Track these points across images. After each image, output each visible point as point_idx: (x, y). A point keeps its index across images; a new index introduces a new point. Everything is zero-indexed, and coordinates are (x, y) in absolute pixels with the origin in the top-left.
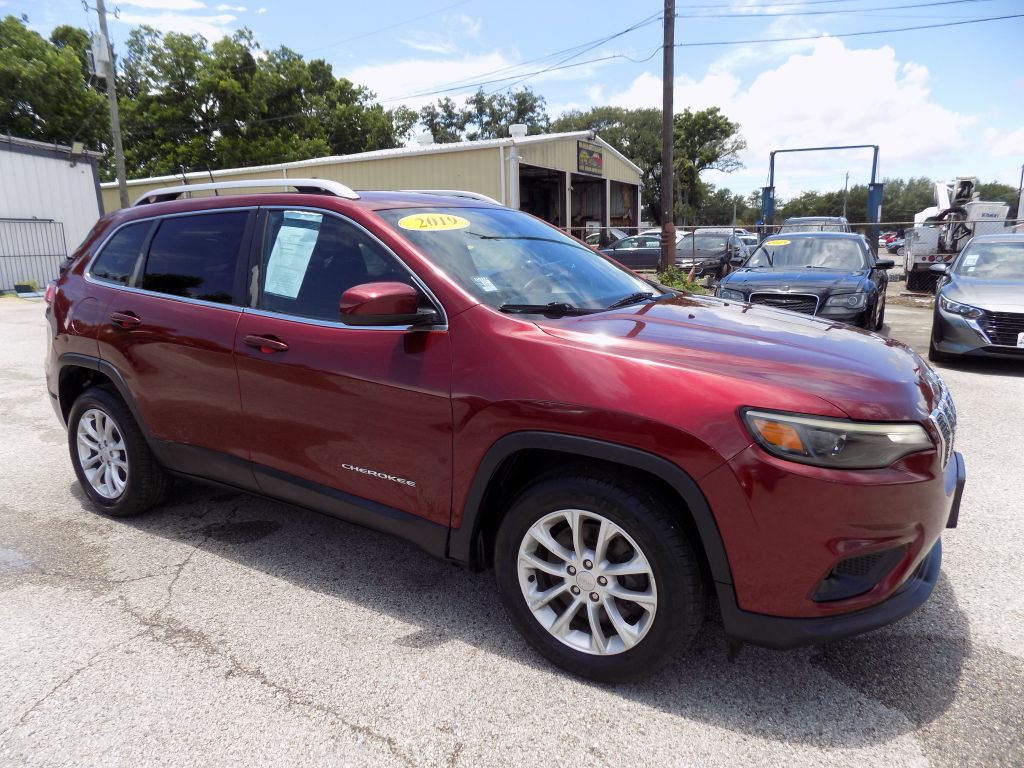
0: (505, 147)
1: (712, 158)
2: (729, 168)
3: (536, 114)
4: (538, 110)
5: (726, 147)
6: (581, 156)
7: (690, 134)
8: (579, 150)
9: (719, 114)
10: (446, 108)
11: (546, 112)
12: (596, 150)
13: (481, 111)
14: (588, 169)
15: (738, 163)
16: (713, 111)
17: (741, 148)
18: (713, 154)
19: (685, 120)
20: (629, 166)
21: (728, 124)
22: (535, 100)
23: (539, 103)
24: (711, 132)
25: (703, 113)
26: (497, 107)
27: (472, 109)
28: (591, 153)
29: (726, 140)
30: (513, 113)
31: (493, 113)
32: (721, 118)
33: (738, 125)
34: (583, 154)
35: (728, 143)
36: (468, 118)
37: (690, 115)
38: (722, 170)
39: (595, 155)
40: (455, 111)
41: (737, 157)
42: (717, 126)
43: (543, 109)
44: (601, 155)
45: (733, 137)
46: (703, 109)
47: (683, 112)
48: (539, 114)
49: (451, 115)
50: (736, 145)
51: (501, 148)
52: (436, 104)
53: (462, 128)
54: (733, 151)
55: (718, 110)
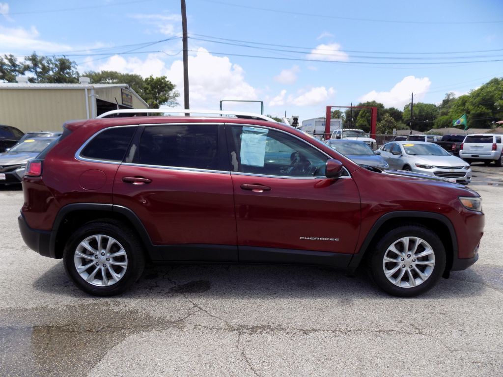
0: (88, 90)
1: (165, 100)
2: (173, 105)
3: (71, 71)
4: (72, 68)
5: (170, 95)
6: (123, 97)
7: (153, 88)
8: (122, 93)
9: (167, 80)
10: (11, 60)
11: (78, 70)
12: (130, 94)
13: (36, 65)
14: (126, 103)
15: (176, 103)
16: (164, 78)
17: (177, 96)
18: (166, 98)
19: (151, 81)
20: (143, 102)
21: (172, 85)
22: (71, 63)
23: (73, 65)
24: (163, 87)
25: (159, 78)
26: (46, 64)
27: (29, 63)
28: (127, 95)
29: (170, 92)
30: (57, 69)
31: (44, 68)
32: (168, 81)
33: (175, 85)
34: (124, 96)
35: (171, 93)
36: (27, 68)
37: (153, 79)
38: (170, 106)
39: (129, 97)
40: (17, 63)
41: (176, 100)
42: (166, 85)
43: (76, 69)
44: (131, 97)
45: (174, 90)
46: (159, 76)
47: (149, 77)
48: (73, 71)
49: (14, 65)
50: (175, 95)
51: (86, 90)
52: (3, 57)
53: (23, 74)
54: (174, 97)
55: (166, 77)
